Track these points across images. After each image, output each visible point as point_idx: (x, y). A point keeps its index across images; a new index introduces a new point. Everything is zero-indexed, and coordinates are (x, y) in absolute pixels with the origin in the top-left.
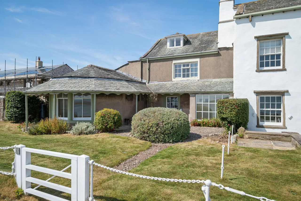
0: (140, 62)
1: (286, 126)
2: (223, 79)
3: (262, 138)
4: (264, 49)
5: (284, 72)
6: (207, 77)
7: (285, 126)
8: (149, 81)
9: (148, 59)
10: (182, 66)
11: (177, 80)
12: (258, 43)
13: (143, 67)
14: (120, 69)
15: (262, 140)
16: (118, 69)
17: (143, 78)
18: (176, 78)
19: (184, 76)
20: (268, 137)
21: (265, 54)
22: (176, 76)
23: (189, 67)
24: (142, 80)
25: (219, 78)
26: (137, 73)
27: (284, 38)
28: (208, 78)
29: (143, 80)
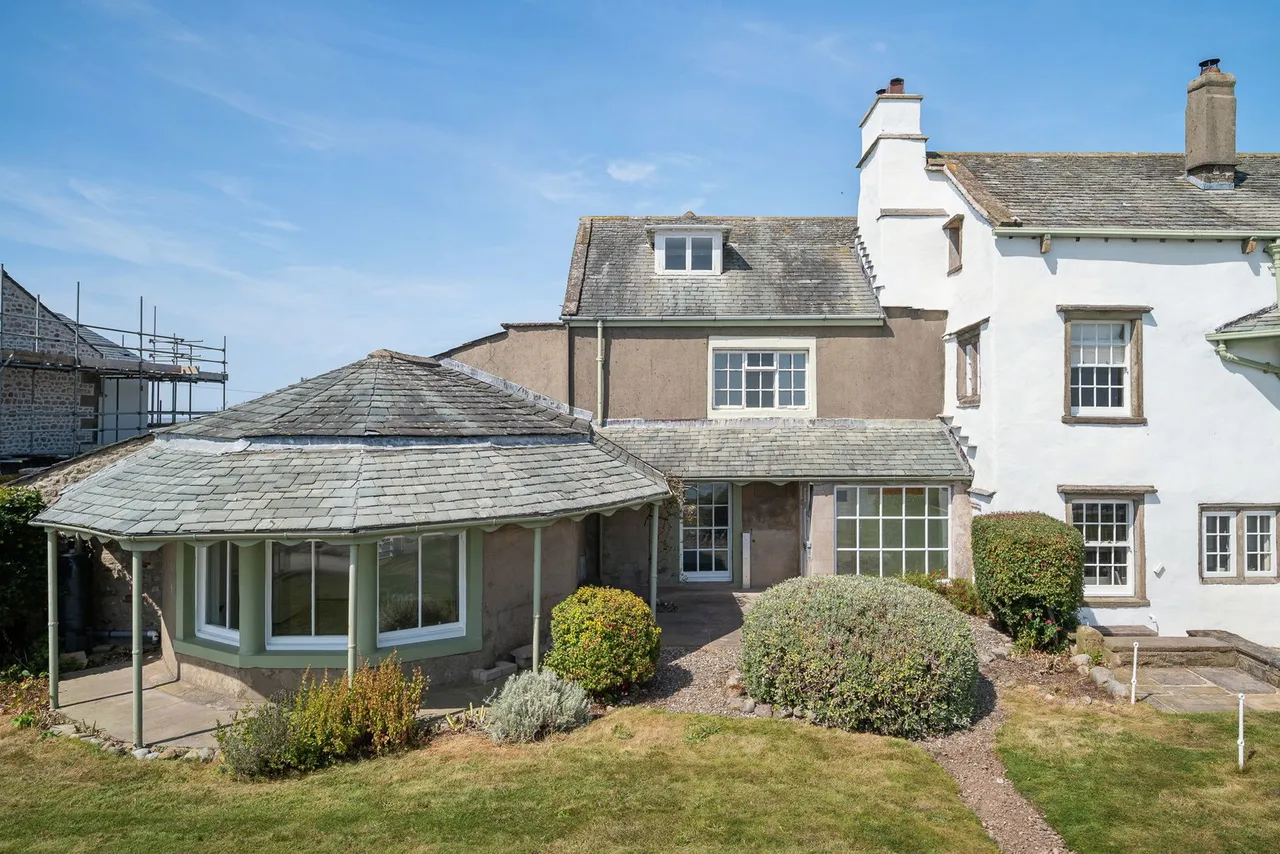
0: (566, 332)
1: (1148, 596)
2: (899, 423)
3: (1161, 663)
4: (1079, 347)
5: (1139, 430)
6: (844, 410)
7: (1145, 598)
8: (605, 415)
9: (603, 321)
10: (746, 362)
11: (729, 418)
12: (1069, 329)
13: (576, 351)
14: (463, 354)
15: (1161, 667)
16: (449, 354)
17: (578, 400)
18: (721, 406)
19: (752, 401)
20: (1177, 656)
21: (1081, 365)
22: (720, 400)
23: (774, 368)
24: (571, 412)
25: (888, 416)
26: (550, 380)
27: (1138, 322)
28: (849, 416)
29: (577, 409)
